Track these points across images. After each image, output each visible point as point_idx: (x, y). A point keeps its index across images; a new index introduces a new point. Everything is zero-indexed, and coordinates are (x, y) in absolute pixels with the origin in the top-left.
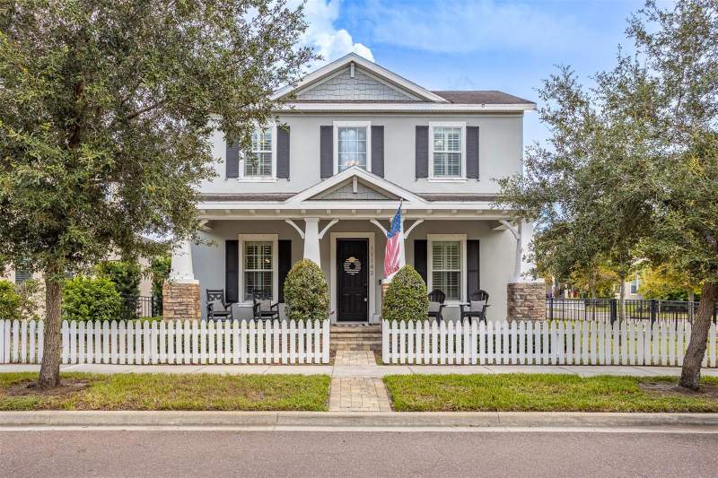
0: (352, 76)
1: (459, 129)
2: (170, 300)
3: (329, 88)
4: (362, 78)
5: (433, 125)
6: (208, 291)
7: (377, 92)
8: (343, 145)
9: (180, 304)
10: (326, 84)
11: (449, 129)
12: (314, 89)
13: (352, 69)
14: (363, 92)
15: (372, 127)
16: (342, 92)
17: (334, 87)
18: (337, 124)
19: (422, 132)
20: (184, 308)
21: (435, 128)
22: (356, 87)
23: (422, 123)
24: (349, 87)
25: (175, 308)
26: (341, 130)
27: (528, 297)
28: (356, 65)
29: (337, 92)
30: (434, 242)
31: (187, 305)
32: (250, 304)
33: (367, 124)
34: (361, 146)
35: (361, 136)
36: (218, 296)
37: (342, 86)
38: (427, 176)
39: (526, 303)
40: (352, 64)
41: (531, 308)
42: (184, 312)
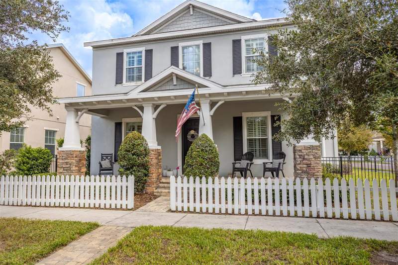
0: (192, 13)
3: (178, 23)
4: (198, 14)
5: (243, 38)
6: (102, 154)
7: (208, 22)
10: (175, 21)
11: (256, 39)
12: (169, 25)
13: (191, 9)
14: (198, 23)
15: (204, 44)
16: (186, 25)
17: (181, 22)
18: (181, 44)
21: (246, 41)
22: (194, 20)
24: (189, 21)
26: (184, 48)
28: (194, 7)
29: (182, 25)
30: (247, 118)
33: (200, 42)
36: (109, 158)
37: (186, 21)
38: (241, 73)
39: (305, 161)
40: (191, 6)
41: (309, 166)
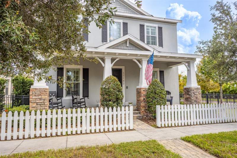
1: (155, 27)
2: (34, 97)
8: (111, 29)
9: (40, 99)
19: (142, 27)
20: (42, 101)
23: (142, 23)
25: (37, 102)
27: (196, 93)
31: (44, 100)
32: (70, 98)
34: (119, 30)
35: (119, 26)
42: (43, 103)
